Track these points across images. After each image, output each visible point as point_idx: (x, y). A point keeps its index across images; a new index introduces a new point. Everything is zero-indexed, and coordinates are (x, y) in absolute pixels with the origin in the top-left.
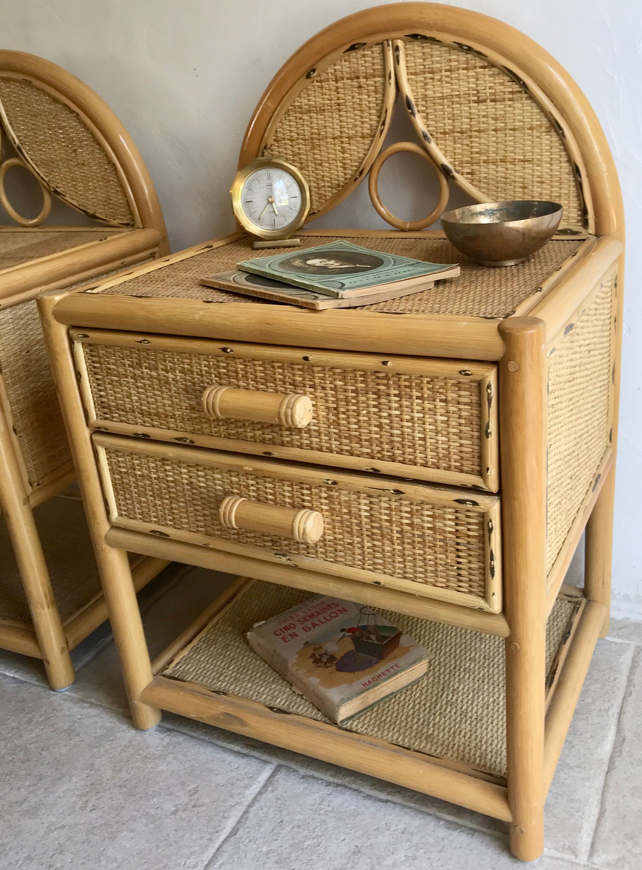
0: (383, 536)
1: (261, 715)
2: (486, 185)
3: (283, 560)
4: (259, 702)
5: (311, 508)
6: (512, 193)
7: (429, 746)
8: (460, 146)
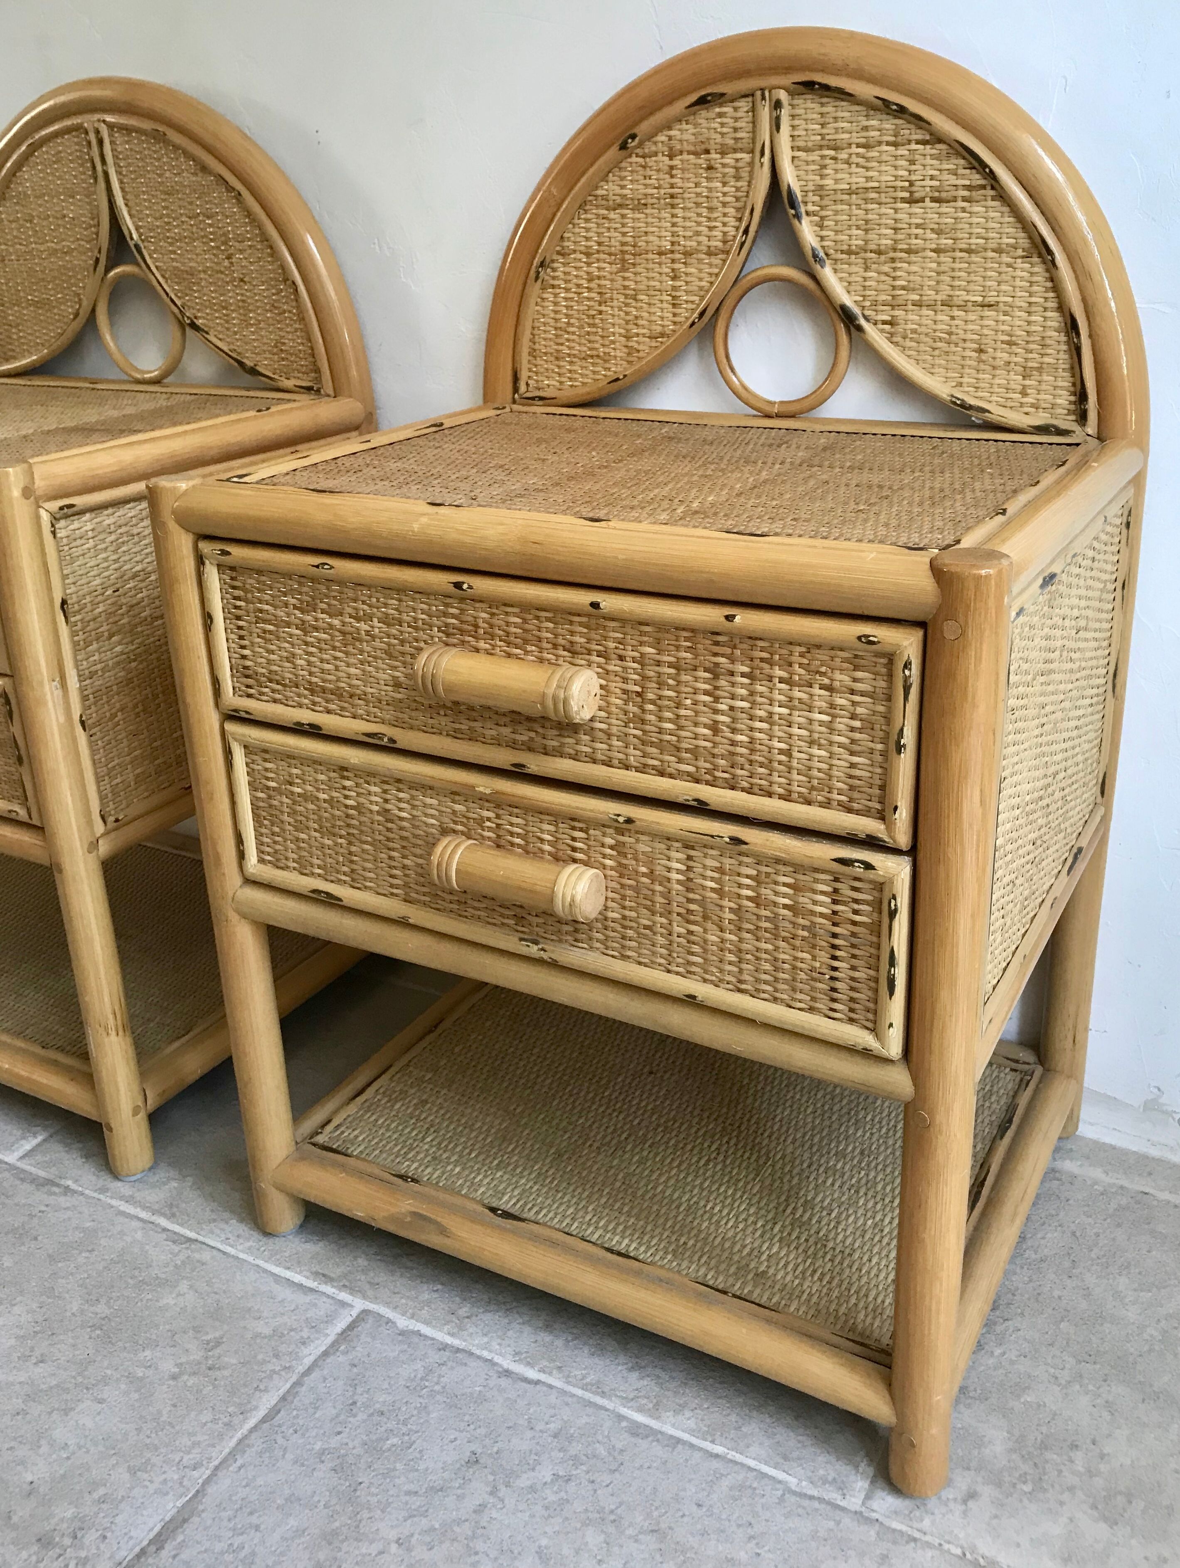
0: (705, 917)
1: (473, 1218)
2: (914, 344)
3: (533, 950)
4: (473, 1199)
5: (586, 864)
6: (958, 358)
7: (758, 1291)
8: (874, 274)
